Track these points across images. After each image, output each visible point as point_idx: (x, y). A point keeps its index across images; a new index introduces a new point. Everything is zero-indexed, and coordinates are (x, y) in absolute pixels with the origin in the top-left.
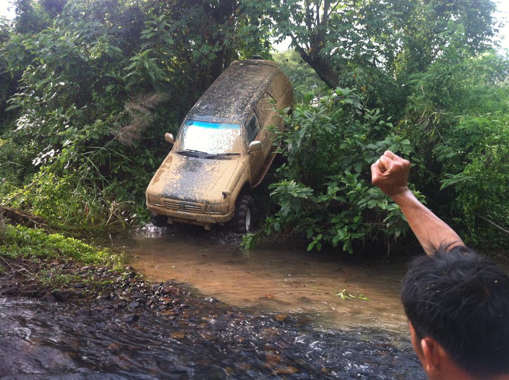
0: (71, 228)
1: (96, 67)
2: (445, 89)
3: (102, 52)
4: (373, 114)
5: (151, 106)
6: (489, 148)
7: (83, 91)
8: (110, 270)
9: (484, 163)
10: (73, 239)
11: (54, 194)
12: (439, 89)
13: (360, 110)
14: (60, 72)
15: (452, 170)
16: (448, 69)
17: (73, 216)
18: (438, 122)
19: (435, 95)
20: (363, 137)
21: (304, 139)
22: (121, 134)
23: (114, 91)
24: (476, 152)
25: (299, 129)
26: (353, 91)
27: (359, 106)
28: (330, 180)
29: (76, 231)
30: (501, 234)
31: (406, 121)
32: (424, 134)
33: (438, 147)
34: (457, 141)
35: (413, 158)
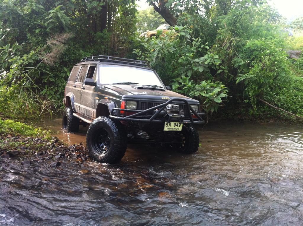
0: (18, 117)
1: (28, 18)
2: (238, 24)
3: (32, 9)
4: (197, 42)
5: (63, 41)
6: (263, 58)
7: (21, 34)
8: (42, 139)
9: (261, 67)
10: (19, 122)
11: (7, 97)
12: (235, 24)
13: (189, 39)
14: (6, 23)
15: (243, 72)
16: (240, 13)
17: (19, 110)
18: (234, 44)
19: (233, 28)
20: (192, 55)
21: (157, 58)
22: (45, 59)
23: (40, 33)
24: (257, 61)
25: (154, 51)
26: (185, 28)
27: (189, 36)
28: (173, 82)
29: (21, 119)
30: (272, 109)
31: (217, 45)
32: (227, 52)
33: (235, 59)
34: (246, 55)
35: (221, 67)
